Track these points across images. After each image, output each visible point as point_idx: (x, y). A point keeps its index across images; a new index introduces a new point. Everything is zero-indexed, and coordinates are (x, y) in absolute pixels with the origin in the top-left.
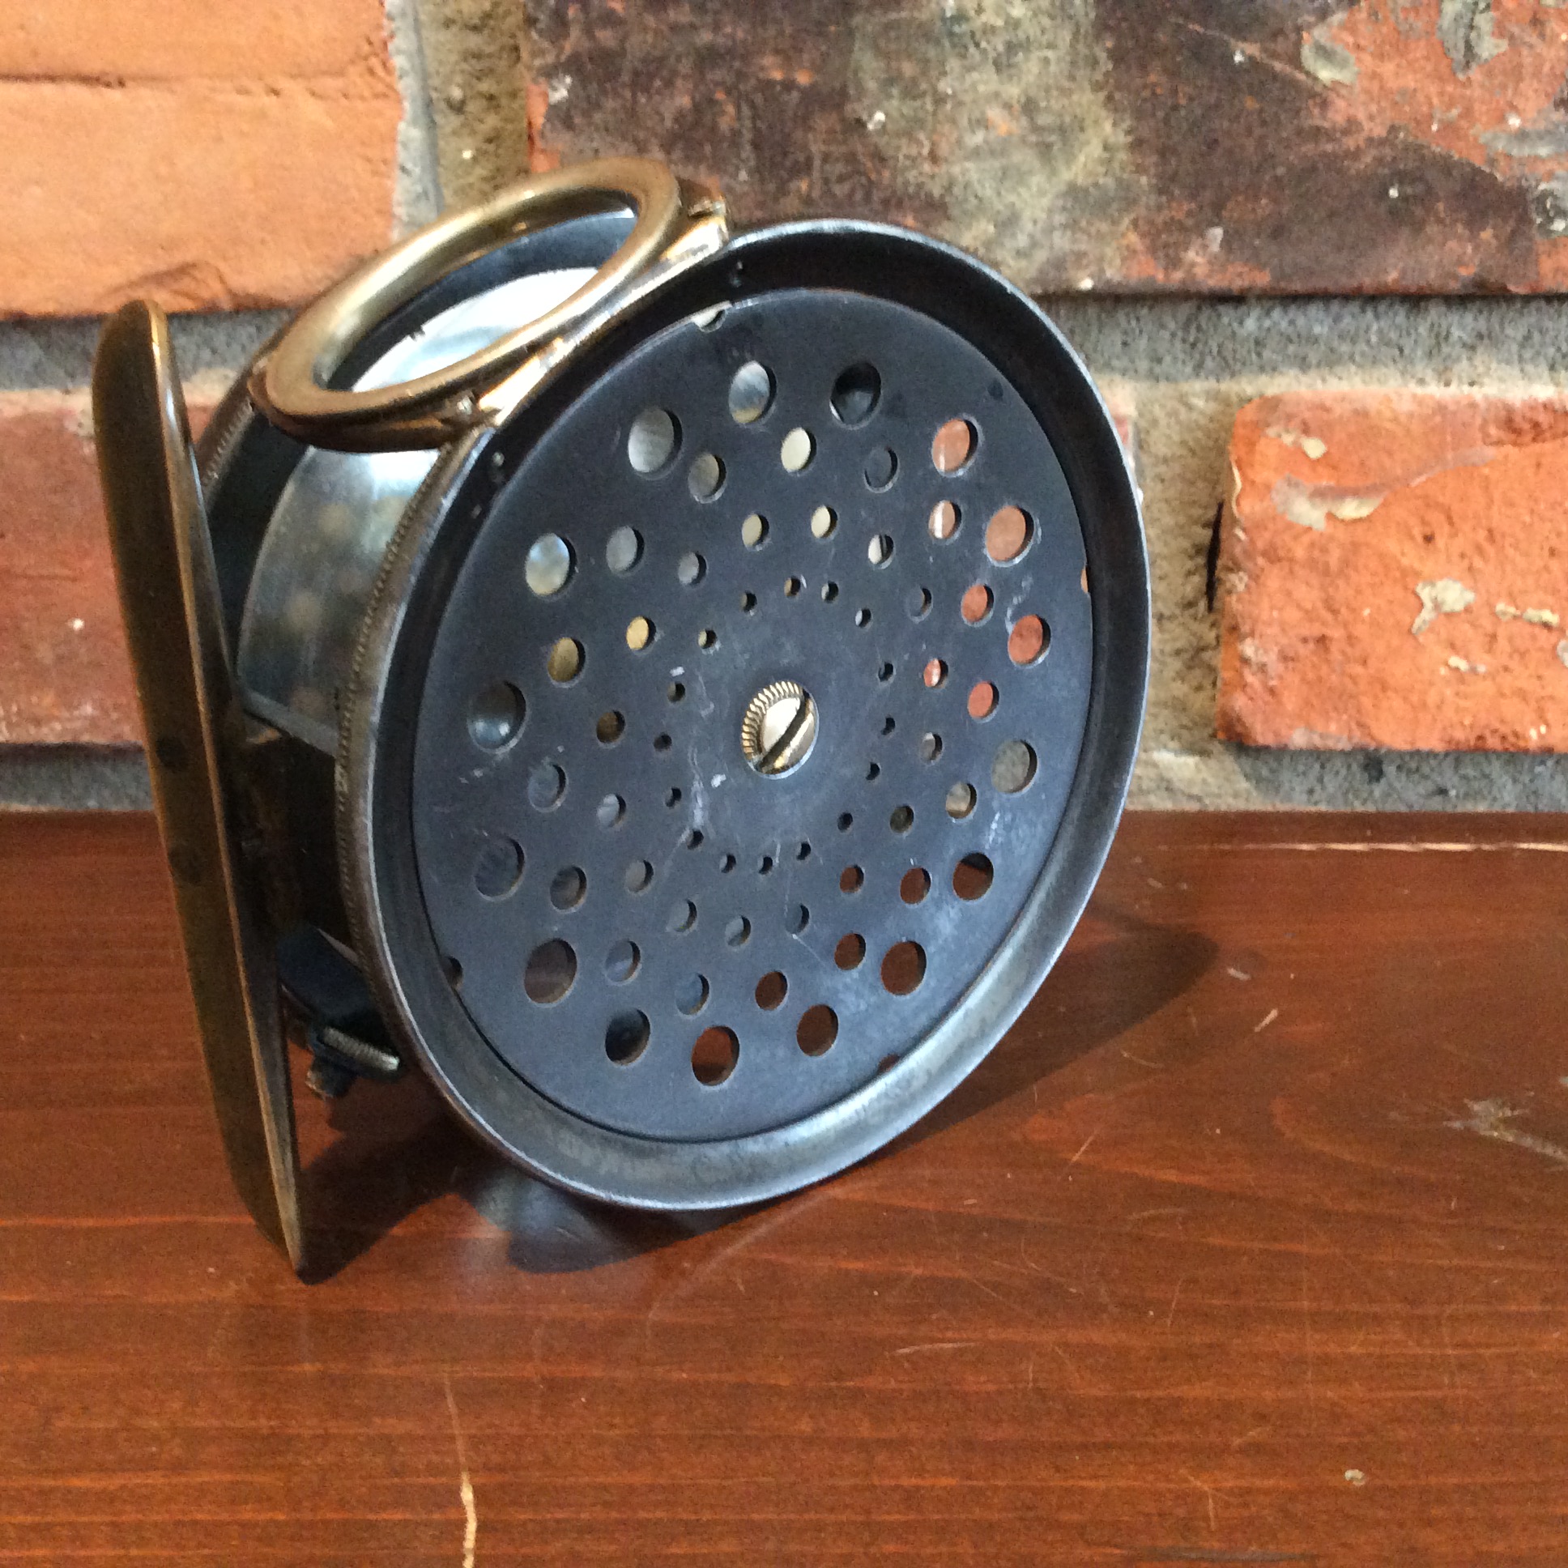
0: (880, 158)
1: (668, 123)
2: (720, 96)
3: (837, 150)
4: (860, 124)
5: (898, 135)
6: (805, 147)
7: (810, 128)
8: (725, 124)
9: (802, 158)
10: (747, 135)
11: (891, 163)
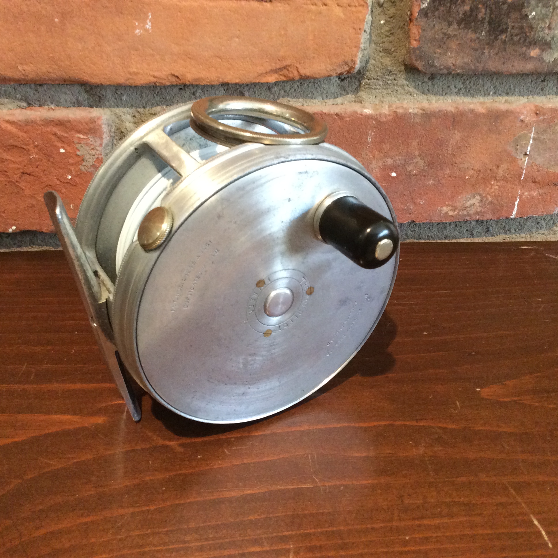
0: (531, 28)
1: (461, 15)
2: (480, 6)
3: (517, 25)
4: (527, 16)
5: (539, 20)
6: (507, 23)
7: (509, 18)
8: (480, 16)
9: (505, 27)
10: (487, 19)
11: (535, 29)
